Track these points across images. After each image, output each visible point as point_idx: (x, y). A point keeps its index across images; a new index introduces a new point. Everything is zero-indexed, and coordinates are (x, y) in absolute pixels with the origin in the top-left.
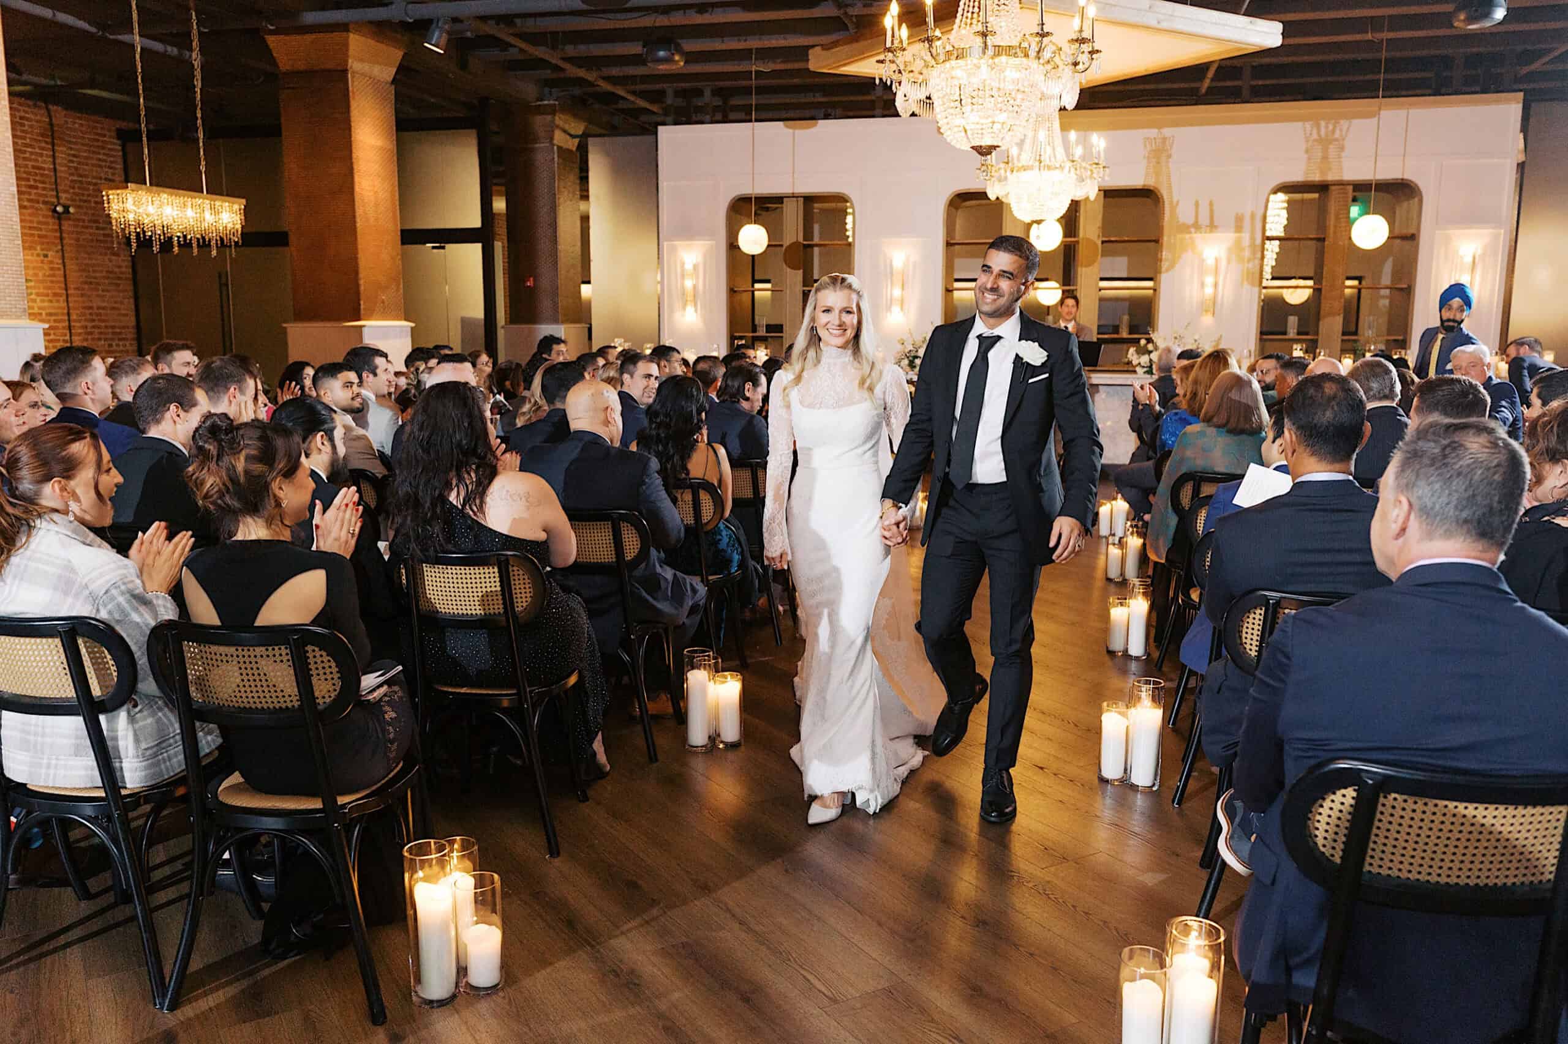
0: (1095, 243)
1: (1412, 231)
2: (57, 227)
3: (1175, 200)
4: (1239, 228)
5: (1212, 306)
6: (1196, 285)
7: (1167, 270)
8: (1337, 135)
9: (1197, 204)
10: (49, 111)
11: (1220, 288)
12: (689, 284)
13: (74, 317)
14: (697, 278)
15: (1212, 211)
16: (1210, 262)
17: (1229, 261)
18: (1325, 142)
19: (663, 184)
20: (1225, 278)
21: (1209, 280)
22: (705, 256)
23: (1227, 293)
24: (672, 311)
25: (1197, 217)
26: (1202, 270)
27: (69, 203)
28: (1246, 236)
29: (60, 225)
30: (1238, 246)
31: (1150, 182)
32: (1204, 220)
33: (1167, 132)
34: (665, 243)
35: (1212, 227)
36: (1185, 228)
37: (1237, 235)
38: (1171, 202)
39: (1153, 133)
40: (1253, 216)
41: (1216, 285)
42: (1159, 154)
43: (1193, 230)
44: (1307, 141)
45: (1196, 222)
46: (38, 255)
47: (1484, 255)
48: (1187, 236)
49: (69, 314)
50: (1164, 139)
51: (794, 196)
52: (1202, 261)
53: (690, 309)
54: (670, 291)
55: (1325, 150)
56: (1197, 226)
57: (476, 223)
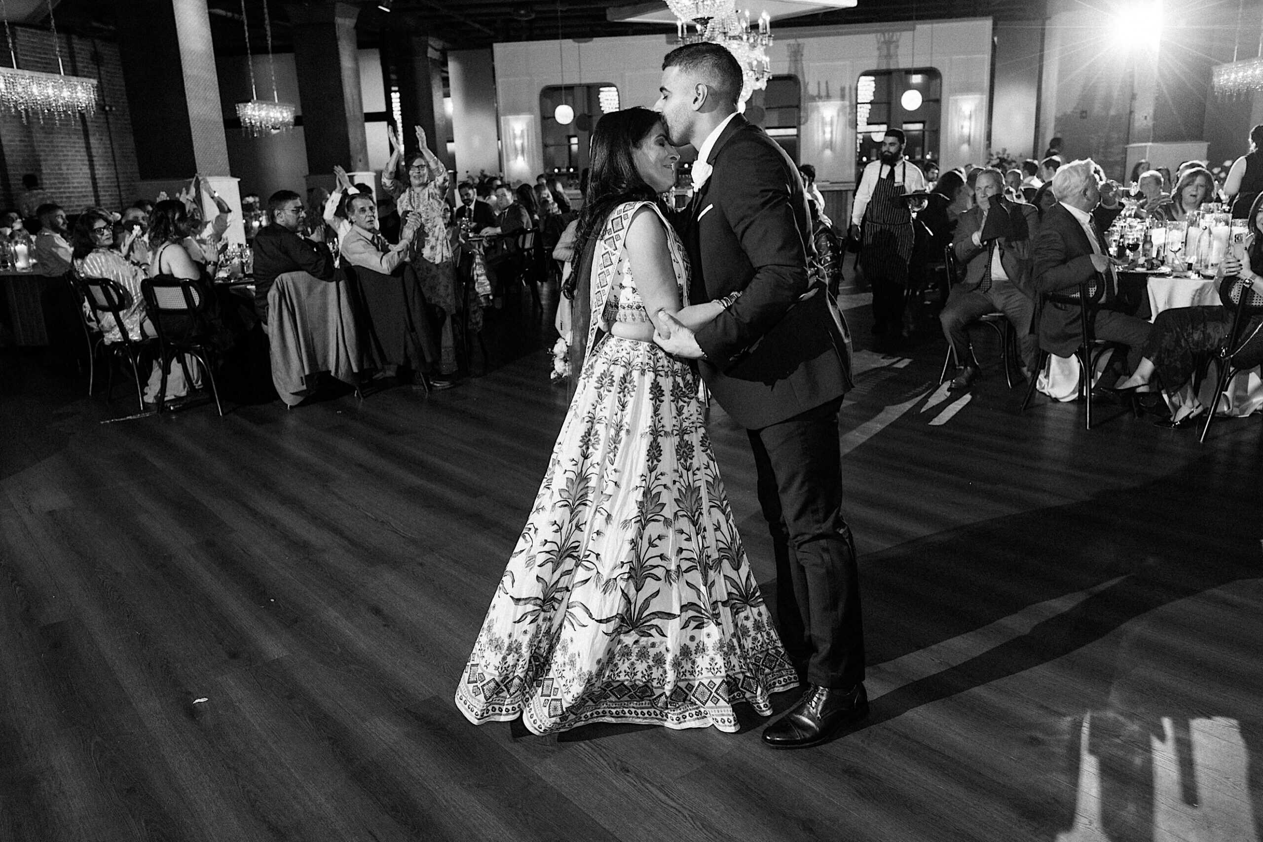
0: (762, 109)
1: (938, 97)
2: (105, 121)
3: (806, 81)
4: (843, 97)
5: (831, 145)
6: (821, 133)
7: (804, 124)
8: (895, 38)
9: (819, 84)
10: (94, 43)
11: (834, 133)
12: (518, 143)
13: (120, 179)
14: (523, 139)
15: (827, 87)
16: (828, 119)
17: (838, 115)
18: (888, 43)
19: (499, 80)
20: (837, 126)
21: (828, 129)
22: (528, 125)
23: (838, 138)
24: (508, 161)
25: (819, 91)
26: (824, 124)
27: (113, 104)
28: (847, 103)
29: (107, 119)
30: (843, 108)
31: (792, 72)
32: (823, 93)
33: (800, 41)
34: (502, 118)
35: (828, 97)
36: (813, 99)
37: (842, 102)
38: (804, 82)
39: (792, 41)
40: (850, 88)
41: (832, 132)
42: (796, 55)
43: (817, 99)
44: (878, 43)
45: (819, 94)
46: (97, 139)
47: (976, 110)
48: (814, 104)
49: (117, 178)
50: (799, 45)
51: (580, 85)
52: (823, 118)
53: (520, 158)
54: (506, 146)
55: (888, 49)
56: (820, 97)
57: (383, 109)
